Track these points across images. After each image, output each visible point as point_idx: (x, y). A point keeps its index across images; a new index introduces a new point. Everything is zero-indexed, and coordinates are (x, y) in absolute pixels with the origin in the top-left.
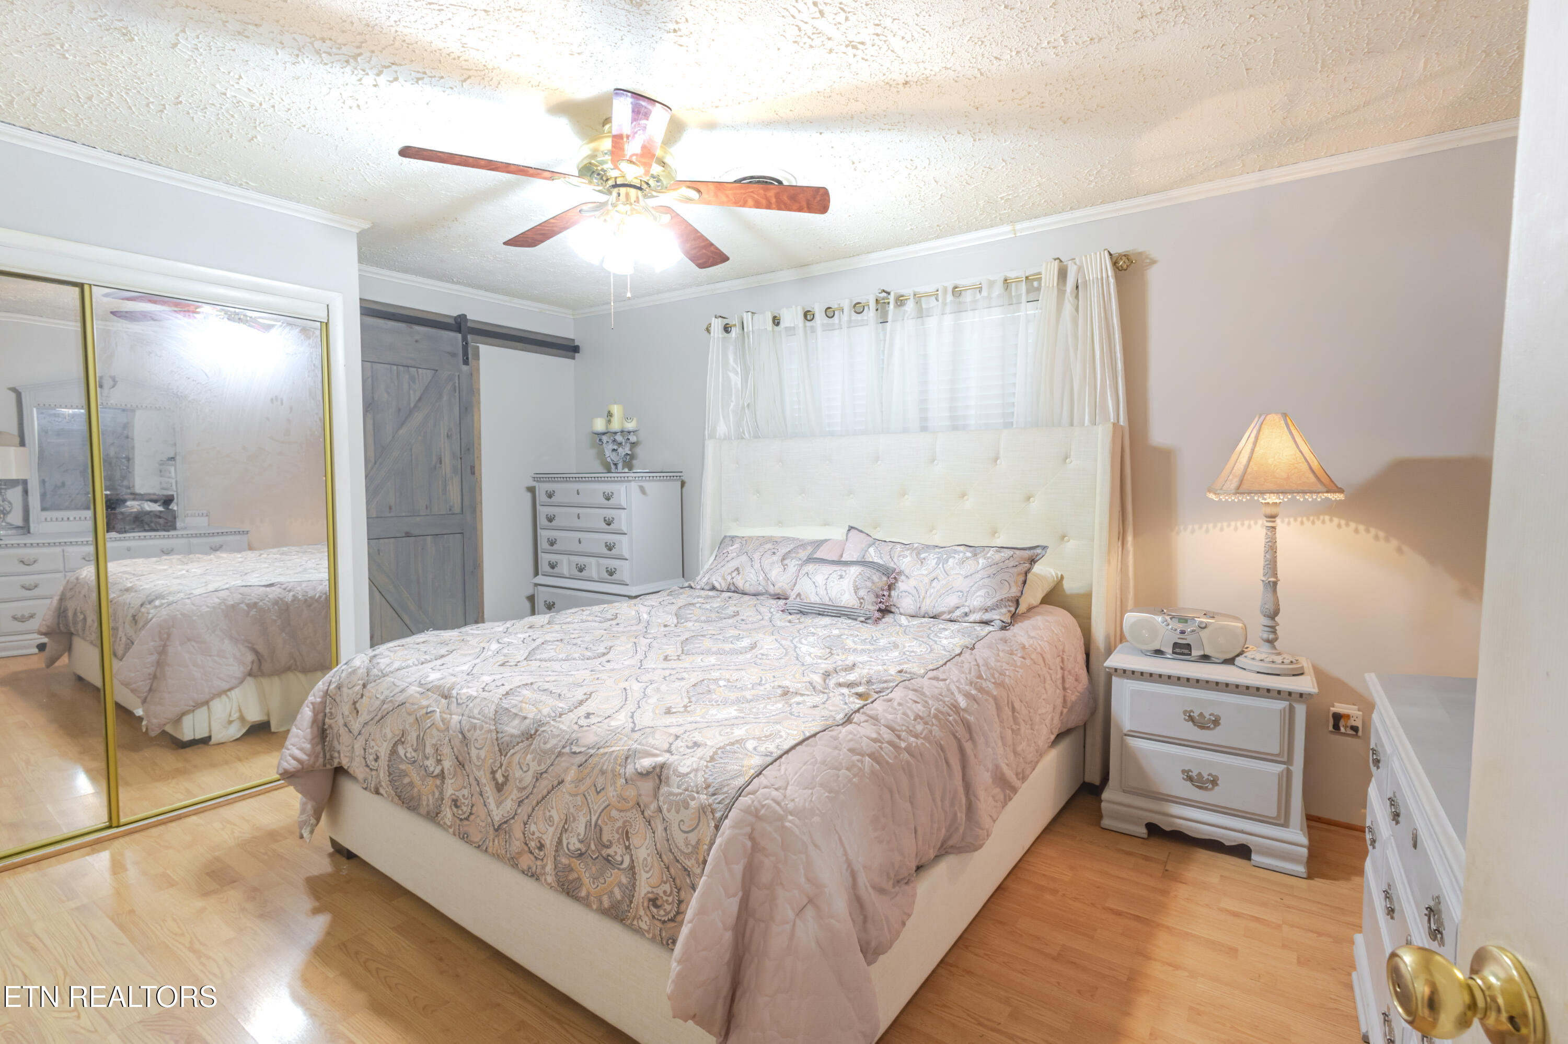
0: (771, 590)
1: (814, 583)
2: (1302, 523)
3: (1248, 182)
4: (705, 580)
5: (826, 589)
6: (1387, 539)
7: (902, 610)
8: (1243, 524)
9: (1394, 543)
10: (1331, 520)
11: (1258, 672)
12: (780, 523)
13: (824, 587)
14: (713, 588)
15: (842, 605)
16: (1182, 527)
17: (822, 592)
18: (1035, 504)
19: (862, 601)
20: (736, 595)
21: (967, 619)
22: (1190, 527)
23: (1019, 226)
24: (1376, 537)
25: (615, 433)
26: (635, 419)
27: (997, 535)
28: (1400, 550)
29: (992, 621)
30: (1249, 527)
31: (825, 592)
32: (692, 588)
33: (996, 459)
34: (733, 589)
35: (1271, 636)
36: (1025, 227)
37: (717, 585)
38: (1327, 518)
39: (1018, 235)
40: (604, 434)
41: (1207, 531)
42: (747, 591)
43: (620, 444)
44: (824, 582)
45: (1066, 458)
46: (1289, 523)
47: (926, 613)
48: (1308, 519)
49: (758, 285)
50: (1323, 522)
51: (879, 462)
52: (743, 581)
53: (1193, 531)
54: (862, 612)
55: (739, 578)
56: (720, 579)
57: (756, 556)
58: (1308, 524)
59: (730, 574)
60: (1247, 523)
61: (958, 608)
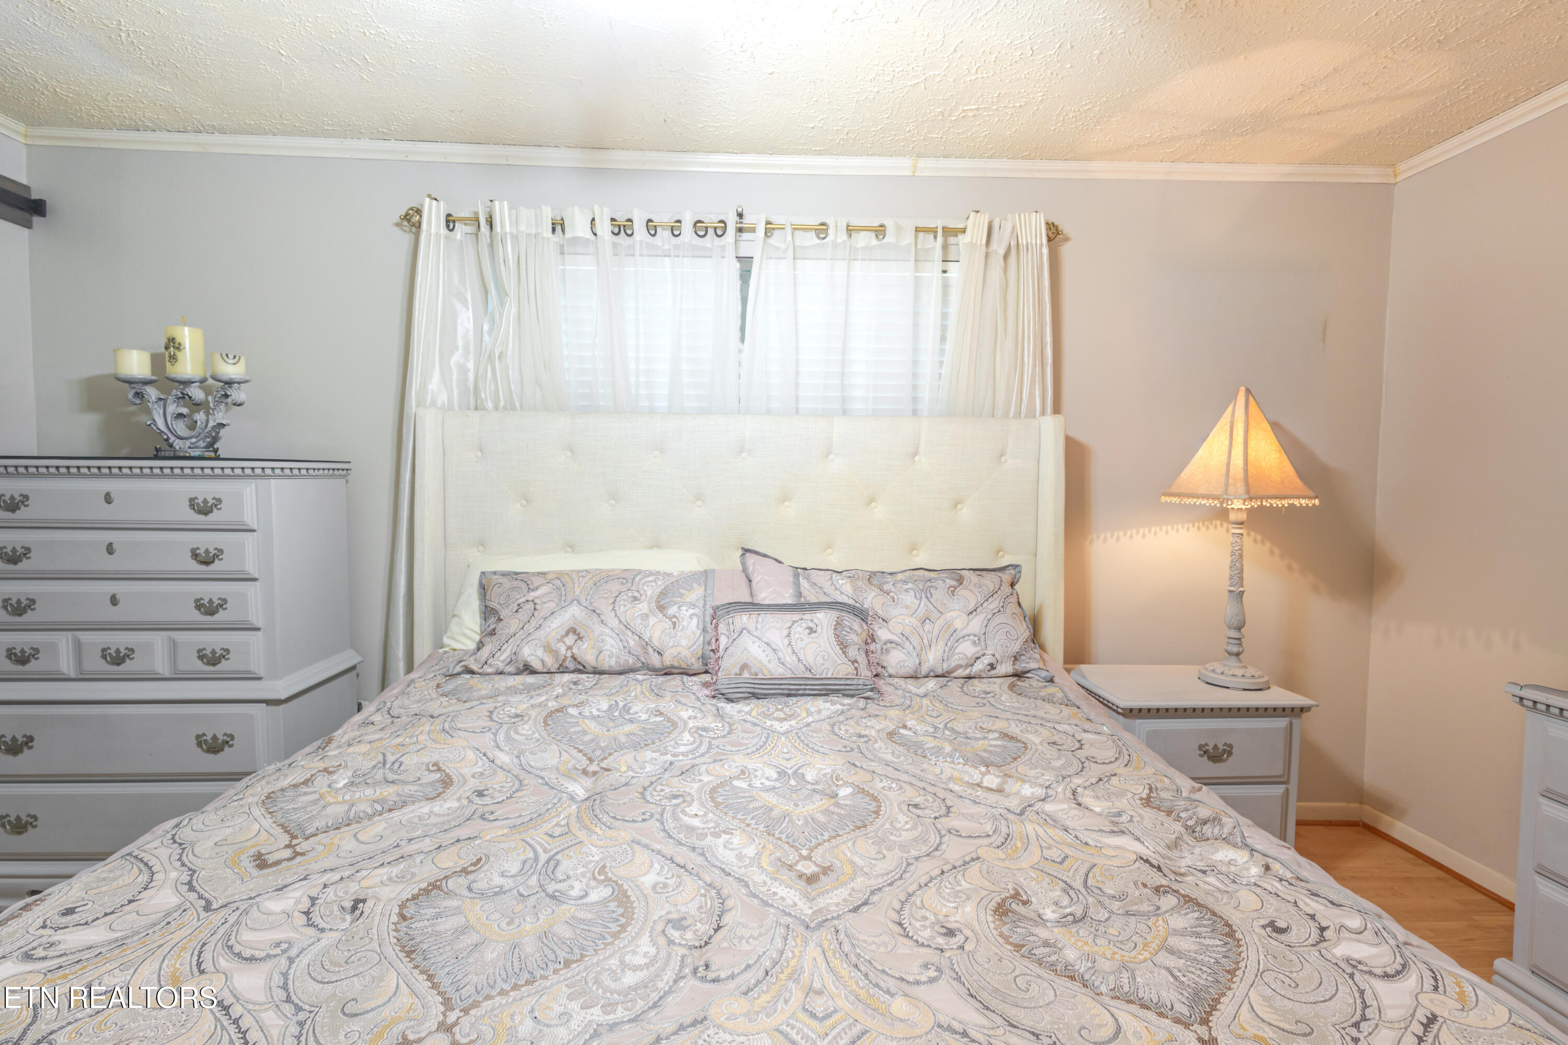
0: (655, 661)
1: (768, 644)
2: (1199, 528)
3: (1156, 171)
4: (505, 655)
5: (794, 652)
6: (1263, 542)
7: (891, 671)
8: (1150, 531)
9: (1268, 545)
10: (1221, 525)
11: (1245, 690)
12: (571, 547)
13: (790, 650)
14: (528, 669)
15: (829, 676)
16: (1095, 536)
17: (790, 659)
18: (965, 513)
19: (856, 665)
20: (584, 676)
21: (993, 672)
22: (1102, 536)
23: (922, 163)
24: (1255, 541)
25: (187, 383)
26: (242, 360)
27: (915, 552)
28: (1272, 552)
29: (1028, 672)
30: (1156, 533)
31: (794, 658)
32: (472, 672)
33: (915, 454)
34: (571, 665)
35: (1235, 649)
36: (928, 167)
37: (537, 665)
38: (1218, 523)
39: (917, 174)
40: (147, 383)
41: (1118, 539)
42: (606, 667)
43: (197, 406)
44: (786, 641)
45: (1002, 456)
46: (1188, 529)
47: (932, 671)
48: (1204, 525)
49: (505, 162)
50: (1216, 527)
51: (744, 454)
52: (595, 652)
53: (1105, 540)
54: (861, 682)
55: (584, 645)
56: (540, 653)
57: (604, 606)
58: (1203, 529)
59: (561, 640)
60: (1153, 529)
61: (978, 658)
